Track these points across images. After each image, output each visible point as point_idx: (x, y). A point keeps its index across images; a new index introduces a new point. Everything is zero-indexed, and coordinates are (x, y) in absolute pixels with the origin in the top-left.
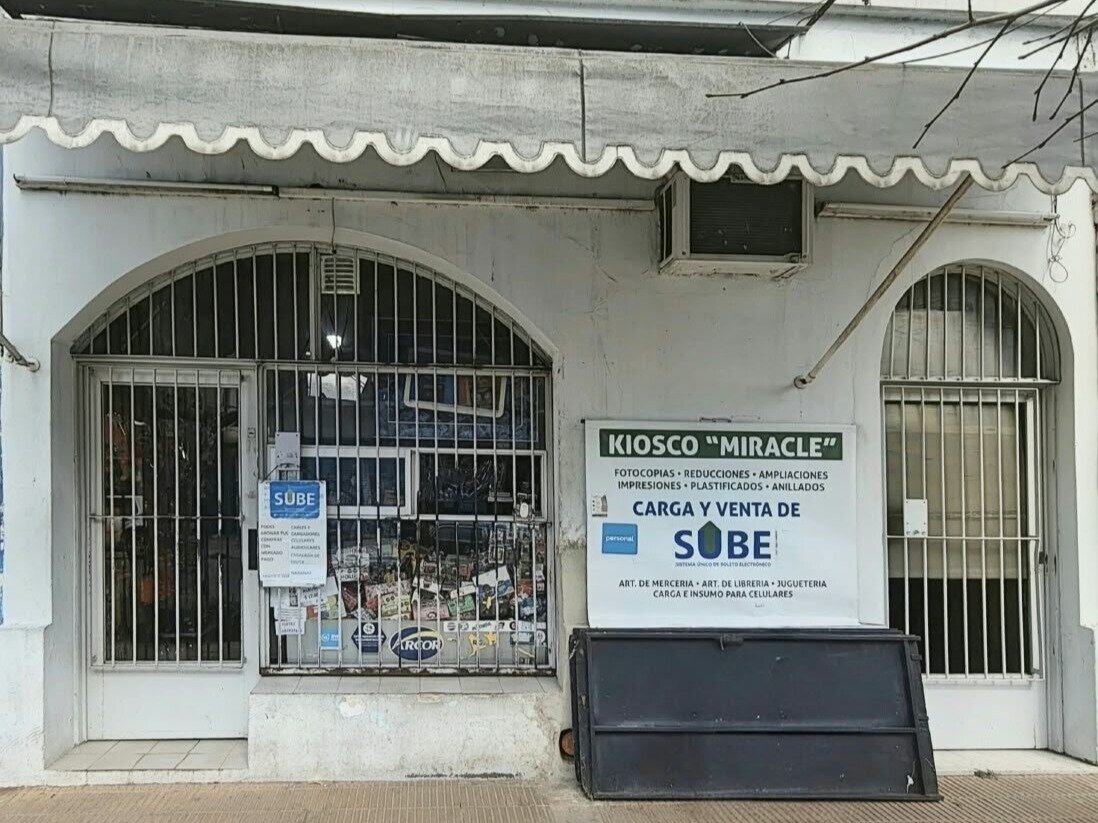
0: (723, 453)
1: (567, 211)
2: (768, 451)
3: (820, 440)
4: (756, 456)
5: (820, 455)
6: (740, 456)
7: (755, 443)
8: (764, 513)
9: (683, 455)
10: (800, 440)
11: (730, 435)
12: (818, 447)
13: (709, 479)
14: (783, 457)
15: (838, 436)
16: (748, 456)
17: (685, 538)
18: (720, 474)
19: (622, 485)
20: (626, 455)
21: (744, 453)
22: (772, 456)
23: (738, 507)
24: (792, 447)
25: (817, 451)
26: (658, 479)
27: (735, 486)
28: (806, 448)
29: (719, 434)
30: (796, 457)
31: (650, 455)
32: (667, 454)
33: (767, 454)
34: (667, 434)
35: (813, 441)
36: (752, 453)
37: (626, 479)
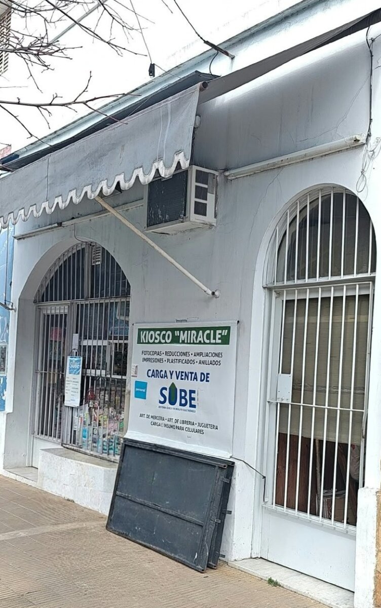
0: (181, 342)
2: (199, 339)
3: (220, 332)
4: (194, 343)
5: (220, 341)
6: (187, 343)
7: (194, 335)
8: (194, 378)
9: (166, 343)
10: (212, 331)
11: (184, 330)
12: (220, 336)
13: (174, 357)
14: (205, 343)
15: (228, 328)
16: (190, 343)
17: (164, 392)
18: (178, 354)
19: (144, 360)
20: (146, 343)
21: (189, 342)
22: (200, 343)
23: (184, 374)
24: (208, 337)
25: (219, 339)
26: (156, 356)
27: (184, 362)
28: (215, 338)
29: (179, 329)
30: (210, 343)
31: (154, 343)
32: (160, 342)
33: (198, 342)
34: (161, 330)
35: (218, 332)
36: (192, 342)
37: (147, 356)
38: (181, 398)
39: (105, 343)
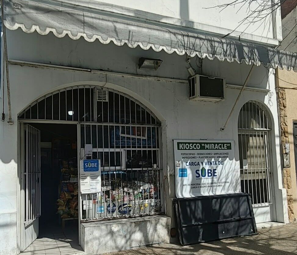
0: (206, 148)
1: (167, 82)
2: (216, 147)
3: (226, 145)
4: (213, 149)
5: (226, 148)
7: (213, 146)
8: (215, 164)
9: (197, 149)
10: (222, 144)
11: (207, 143)
12: (226, 146)
13: (203, 156)
14: (219, 149)
15: (230, 143)
16: (211, 149)
17: (198, 172)
18: (205, 154)
19: (183, 158)
22: (216, 149)
23: (209, 163)
24: (221, 146)
25: (226, 147)
26: (191, 156)
27: (209, 157)
28: (224, 147)
29: (205, 143)
30: (222, 149)
31: (189, 149)
32: (193, 149)
33: (215, 148)
34: (193, 143)
35: (225, 145)
36: (212, 149)
37: (184, 156)
38: (208, 173)
39: (122, 150)
